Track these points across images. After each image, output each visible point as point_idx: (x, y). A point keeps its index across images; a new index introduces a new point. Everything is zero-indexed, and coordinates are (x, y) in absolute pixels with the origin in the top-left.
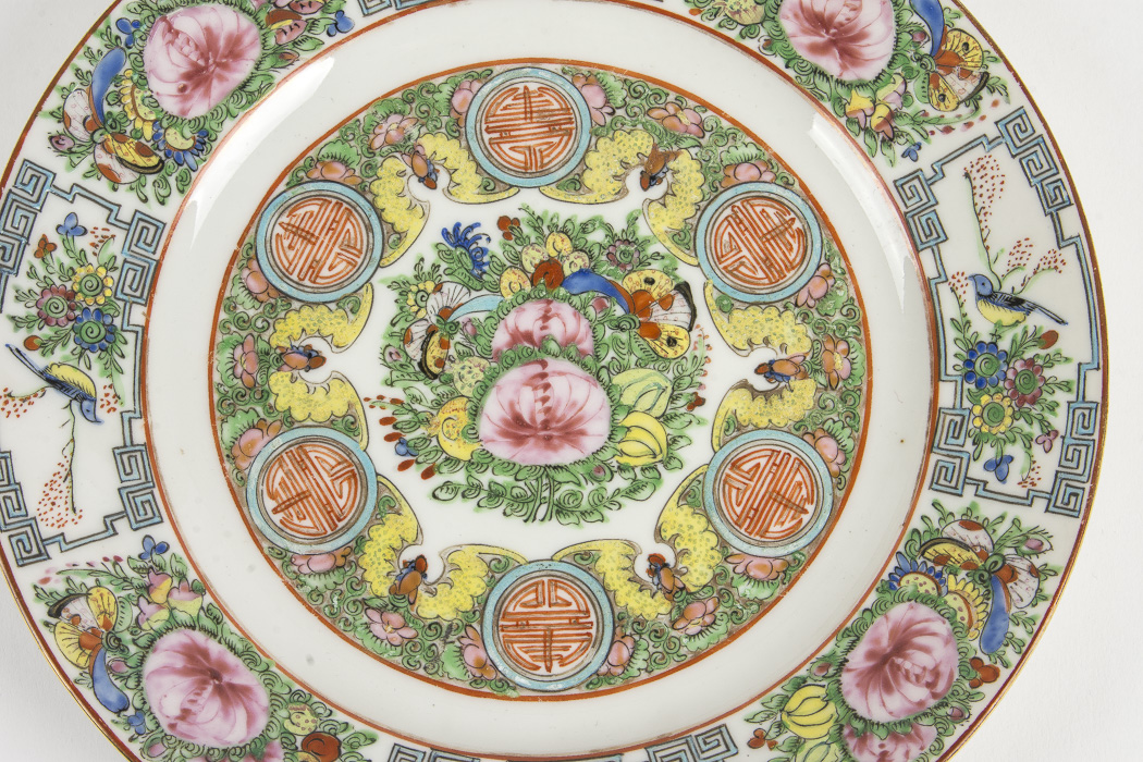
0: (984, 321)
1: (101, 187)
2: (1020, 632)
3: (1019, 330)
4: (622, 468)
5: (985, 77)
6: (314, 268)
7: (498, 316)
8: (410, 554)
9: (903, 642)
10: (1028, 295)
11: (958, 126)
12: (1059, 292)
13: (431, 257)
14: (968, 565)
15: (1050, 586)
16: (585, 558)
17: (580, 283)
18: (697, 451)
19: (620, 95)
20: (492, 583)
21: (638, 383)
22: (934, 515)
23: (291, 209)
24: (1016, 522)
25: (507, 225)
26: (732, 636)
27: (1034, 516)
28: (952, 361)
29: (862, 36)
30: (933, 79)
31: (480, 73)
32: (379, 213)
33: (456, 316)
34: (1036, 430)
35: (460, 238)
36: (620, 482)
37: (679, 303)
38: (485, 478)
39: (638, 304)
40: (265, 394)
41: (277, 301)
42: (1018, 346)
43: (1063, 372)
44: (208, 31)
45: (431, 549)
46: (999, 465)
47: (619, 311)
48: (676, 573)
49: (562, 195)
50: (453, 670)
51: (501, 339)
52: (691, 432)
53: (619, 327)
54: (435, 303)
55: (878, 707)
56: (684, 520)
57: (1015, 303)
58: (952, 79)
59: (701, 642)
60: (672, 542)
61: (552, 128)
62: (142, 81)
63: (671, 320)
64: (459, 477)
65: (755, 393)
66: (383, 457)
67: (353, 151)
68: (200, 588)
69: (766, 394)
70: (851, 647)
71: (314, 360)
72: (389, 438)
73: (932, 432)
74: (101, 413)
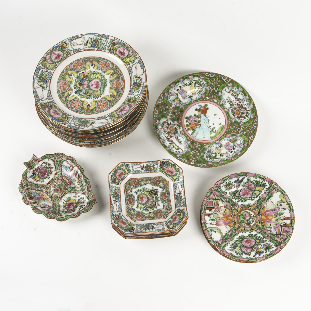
0: (89, 45)
1: (70, 122)
2: (120, 41)
3: (90, 42)
4: (101, 78)
5: (64, 43)
6: (78, 105)
7: (85, 89)
8: (110, 96)
9: (120, 52)
10: (87, 40)
11: (69, 46)
12: (87, 38)
13: (78, 95)
14: (113, 47)
15: (116, 39)
16: (110, 81)
17: (82, 82)
18: (100, 72)
19: (62, 78)
20: (113, 89)
21: (93, 77)
22: (108, 50)
23: (72, 108)
24: (109, 42)
25: (75, 88)
26: (119, 68)
27: (109, 41)
28: (92, 48)
29: (58, 54)
30: (64, 48)
31: (58, 91)
32: (73, 99)
33: (85, 92)
34: (100, 40)
35: (76, 92)
36: (103, 78)
37: (85, 73)
38: (102, 90)
39: (84, 77)
40: (92, 109)
41: (82, 109)
42: (92, 42)
43: (95, 38)
44: (53, 112)
45: (109, 94)
46: (103, 44)
47: (85, 78)
48: (112, 73)
49: (72, 83)
50: (121, 92)
51: (87, 89)
52: (98, 72)
53: (87, 78)
54: (83, 94)
55: (127, 54)
56: (107, 73)
57: (87, 42)
58: (64, 46)
59: (119, 71)
60: (109, 74)
61: (65, 84)
62: (58, 118)
63: (86, 74)
64: (102, 92)
65: (94, 67)
66: (99, 99)
67: (66, 102)
68: (113, 112)
69: (94, 66)
70: (120, 57)
71: (89, 105)
72: (97, 98)
73: (99, 50)
74: (94, 121)
